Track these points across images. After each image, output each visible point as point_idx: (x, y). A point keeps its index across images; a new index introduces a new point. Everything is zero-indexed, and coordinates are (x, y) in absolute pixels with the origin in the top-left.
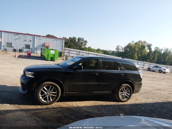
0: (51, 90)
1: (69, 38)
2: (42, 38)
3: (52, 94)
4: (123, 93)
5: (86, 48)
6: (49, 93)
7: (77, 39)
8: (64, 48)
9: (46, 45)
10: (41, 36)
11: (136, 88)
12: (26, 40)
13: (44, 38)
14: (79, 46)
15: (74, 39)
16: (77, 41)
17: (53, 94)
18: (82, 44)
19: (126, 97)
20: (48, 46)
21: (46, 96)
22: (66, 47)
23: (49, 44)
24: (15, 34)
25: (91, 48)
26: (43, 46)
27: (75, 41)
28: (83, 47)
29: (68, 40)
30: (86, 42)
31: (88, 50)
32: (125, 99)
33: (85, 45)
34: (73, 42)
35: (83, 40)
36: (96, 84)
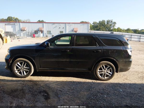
0: (24, 65)
1: (99, 22)
2: (71, 25)
3: (25, 69)
4: (103, 72)
5: (115, 29)
6: (23, 68)
7: (106, 22)
8: (89, 31)
9: (74, 30)
10: (70, 23)
11: (120, 66)
12: (60, 28)
13: (73, 25)
14: (108, 28)
15: (103, 21)
16: (106, 23)
17: (27, 69)
18: (110, 26)
19: (107, 76)
20: (76, 30)
21: (20, 71)
22: (92, 30)
23: (77, 29)
24: (52, 24)
25: (120, 29)
26: (72, 31)
27: (105, 24)
28: (112, 28)
29: (98, 24)
30: (115, 23)
31: (117, 30)
32: (106, 78)
33: (114, 26)
34: (103, 25)
35: (111, 22)
36: (68, 60)
